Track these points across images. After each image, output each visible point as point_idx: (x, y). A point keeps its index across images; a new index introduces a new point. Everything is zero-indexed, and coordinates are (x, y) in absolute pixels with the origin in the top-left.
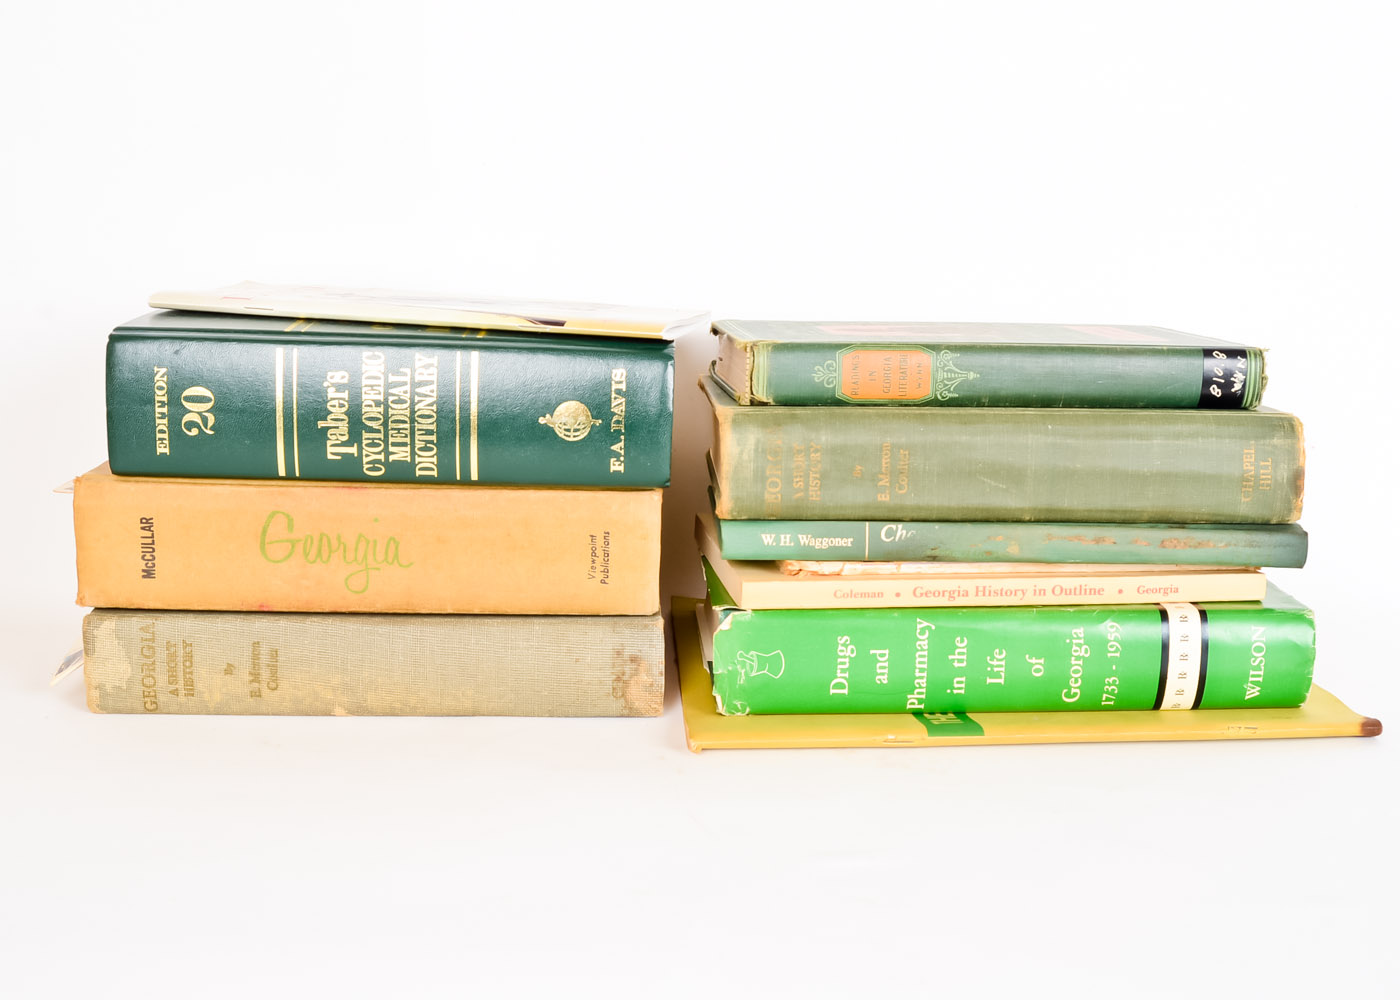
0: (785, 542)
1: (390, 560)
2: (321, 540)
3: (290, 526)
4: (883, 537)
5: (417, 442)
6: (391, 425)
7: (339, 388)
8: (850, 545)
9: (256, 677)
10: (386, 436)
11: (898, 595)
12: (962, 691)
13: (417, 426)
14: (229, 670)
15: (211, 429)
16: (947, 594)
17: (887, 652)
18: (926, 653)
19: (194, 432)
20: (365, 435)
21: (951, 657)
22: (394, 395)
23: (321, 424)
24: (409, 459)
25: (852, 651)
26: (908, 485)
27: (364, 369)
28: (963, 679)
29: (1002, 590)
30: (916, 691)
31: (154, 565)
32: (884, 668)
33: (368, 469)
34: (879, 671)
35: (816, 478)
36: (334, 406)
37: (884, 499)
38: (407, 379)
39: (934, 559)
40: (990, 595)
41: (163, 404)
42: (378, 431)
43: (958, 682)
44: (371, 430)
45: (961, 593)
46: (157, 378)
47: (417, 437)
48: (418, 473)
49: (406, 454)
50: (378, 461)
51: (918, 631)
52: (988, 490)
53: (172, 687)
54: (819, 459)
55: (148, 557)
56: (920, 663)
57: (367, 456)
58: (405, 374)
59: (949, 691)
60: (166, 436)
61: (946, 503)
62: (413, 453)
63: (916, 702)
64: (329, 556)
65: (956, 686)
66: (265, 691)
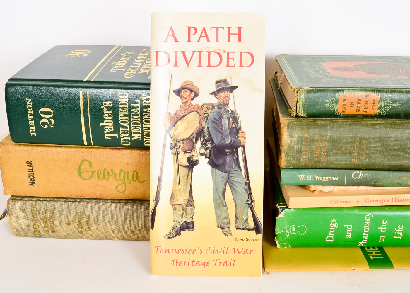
0: (309, 179)
1: (135, 179)
2: (104, 171)
3: (91, 165)
4: (353, 177)
5: (144, 132)
6: (132, 125)
7: (108, 108)
8: (338, 180)
9: (80, 226)
10: (130, 129)
11: (358, 202)
12: (383, 241)
13: (144, 126)
14: (69, 223)
15: (53, 125)
16: (379, 201)
17: (352, 226)
18: (368, 226)
19: (46, 126)
20: (121, 129)
21: (379, 228)
22: (134, 112)
23: (101, 124)
24: (141, 139)
25: (336, 225)
26: (366, 155)
27: (120, 100)
28: (384, 237)
29: (403, 199)
30: (363, 241)
31: (34, 180)
32: (350, 232)
33: (123, 143)
34: (347, 233)
35: (325, 152)
36: (107, 117)
37: (354, 161)
38: (139, 105)
39: (375, 186)
40: (398, 201)
41: (31, 115)
42: (127, 128)
43: (381, 238)
44: (123, 127)
45: (386, 201)
46: (28, 103)
47: (144, 131)
48: (145, 145)
49: (140, 137)
50: (128, 140)
51: (366, 218)
52: (401, 158)
53: (46, 229)
54: (326, 144)
55: (31, 177)
56: (365, 230)
57: (122, 138)
58: (138, 103)
59: (377, 241)
60: (34, 128)
61: (382, 163)
62: (143, 137)
63: (362, 244)
64: (108, 178)
65: (380, 239)
66: (84, 232)
